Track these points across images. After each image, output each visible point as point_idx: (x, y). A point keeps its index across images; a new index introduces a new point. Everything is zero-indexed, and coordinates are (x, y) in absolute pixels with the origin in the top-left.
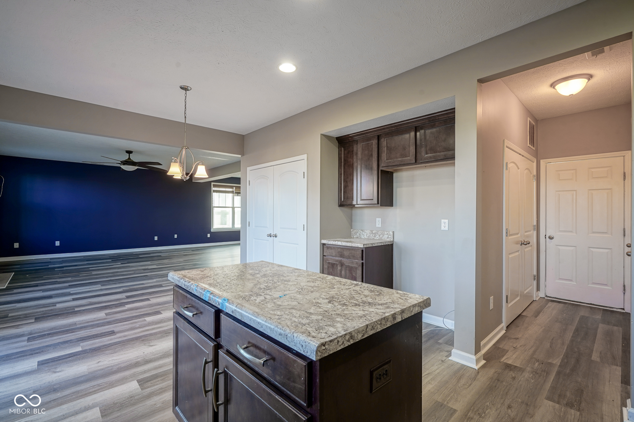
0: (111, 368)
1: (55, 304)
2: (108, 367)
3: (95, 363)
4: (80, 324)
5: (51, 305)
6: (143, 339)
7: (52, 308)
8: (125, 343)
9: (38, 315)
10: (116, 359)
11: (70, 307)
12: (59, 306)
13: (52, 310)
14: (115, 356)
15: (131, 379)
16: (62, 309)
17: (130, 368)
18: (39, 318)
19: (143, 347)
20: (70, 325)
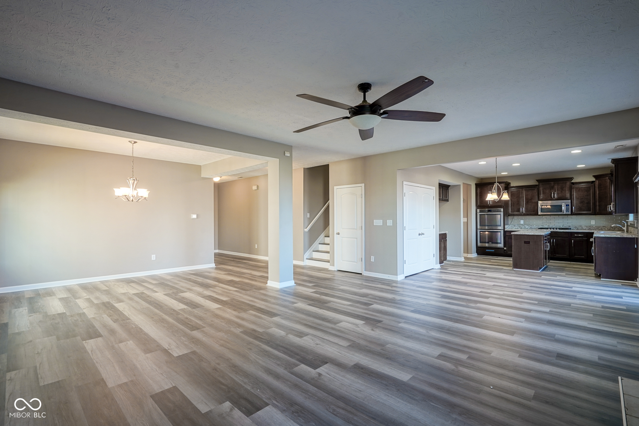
1: (550, 312)
4: (543, 294)
5: (553, 313)
7: (554, 310)
9: (568, 308)
11: (540, 305)
12: (547, 310)
13: (556, 308)
16: (547, 306)
18: (568, 305)
20: (549, 295)
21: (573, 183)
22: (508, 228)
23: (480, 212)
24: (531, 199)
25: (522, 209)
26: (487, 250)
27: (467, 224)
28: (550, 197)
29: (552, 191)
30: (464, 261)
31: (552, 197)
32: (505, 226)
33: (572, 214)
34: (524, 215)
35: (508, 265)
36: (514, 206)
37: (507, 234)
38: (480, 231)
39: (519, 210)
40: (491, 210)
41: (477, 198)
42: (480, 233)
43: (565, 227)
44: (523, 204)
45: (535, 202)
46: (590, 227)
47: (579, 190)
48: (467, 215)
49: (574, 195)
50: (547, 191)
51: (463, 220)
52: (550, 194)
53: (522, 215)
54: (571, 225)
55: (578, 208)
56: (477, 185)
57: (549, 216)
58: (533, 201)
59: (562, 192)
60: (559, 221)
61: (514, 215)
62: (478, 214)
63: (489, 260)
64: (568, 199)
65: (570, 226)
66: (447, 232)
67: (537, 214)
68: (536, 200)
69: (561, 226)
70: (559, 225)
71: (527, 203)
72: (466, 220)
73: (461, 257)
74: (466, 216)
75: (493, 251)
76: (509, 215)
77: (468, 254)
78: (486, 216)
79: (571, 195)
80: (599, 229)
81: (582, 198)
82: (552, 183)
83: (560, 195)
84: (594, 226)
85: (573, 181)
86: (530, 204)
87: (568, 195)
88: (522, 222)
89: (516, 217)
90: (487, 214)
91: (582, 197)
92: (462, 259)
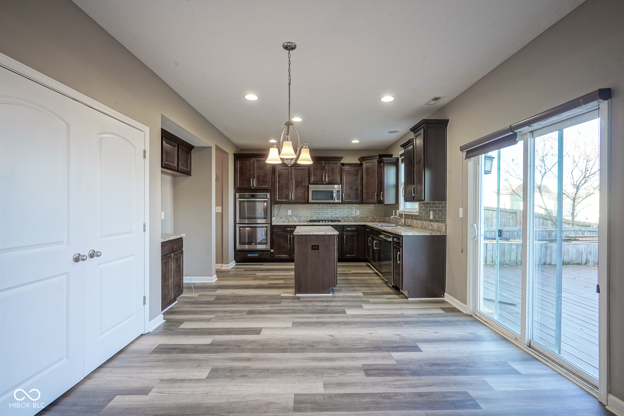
0: (362, 326)
2: (363, 327)
3: (374, 334)
6: (336, 347)
8: (353, 347)
10: (359, 332)
14: (360, 335)
15: (350, 316)
17: (349, 322)
19: (338, 337)
21: (343, 164)
22: (276, 222)
23: (239, 198)
24: (301, 182)
25: (291, 194)
26: (249, 255)
27: (221, 217)
28: (321, 181)
29: (323, 172)
30: (215, 284)
31: (322, 181)
32: (272, 218)
33: (343, 203)
34: (294, 203)
35: (282, 282)
36: (281, 190)
37: (274, 230)
38: (240, 227)
39: (287, 197)
40: (255, 195)
41: (236, 177)
42: (240, 230)
43: (333, 218)
44: (292, 188)
45: (306, 186)
46: (355, 219)
47: (349, 173)
48: (221, 202)
49: (344, 179)
50: (318, 172)
51: (215, 209)
52: (321, 176)
53: (290, 203)
54: (339, 216)
55: (348, 196)
56: (237, 157)
57: (318, 205)
58: (303, 184)
59: (332, 174)
60: (327, 212)
61: (281, 203)
62: (238, 200)
63: (253, 272)
64: (338, 183)
65: (337, 217)
66: (183, 235)
67: (308, 202)
68: (306, 184)
69: (330, 218)
70: (328, 216)
71: (297, 186)
72: (219, 209)
73: (212, 276)
74: (220, 204)
75: (257, 255)
76: (277, 203)
77: (223, 265)
78: (246, 203)
79: (341, 179)
80: (364, 220)
81: (351, 184)
82: (323, 162)
83: (331, 178)
84: (359, 217)
85: (342, 162)
86: (300, 188)
87: (338, 179)
88: (290, 212)
89: (283, 206)
90: (247, 201)
91: (351, 182)
92: (213, 279)
